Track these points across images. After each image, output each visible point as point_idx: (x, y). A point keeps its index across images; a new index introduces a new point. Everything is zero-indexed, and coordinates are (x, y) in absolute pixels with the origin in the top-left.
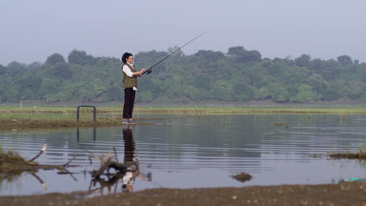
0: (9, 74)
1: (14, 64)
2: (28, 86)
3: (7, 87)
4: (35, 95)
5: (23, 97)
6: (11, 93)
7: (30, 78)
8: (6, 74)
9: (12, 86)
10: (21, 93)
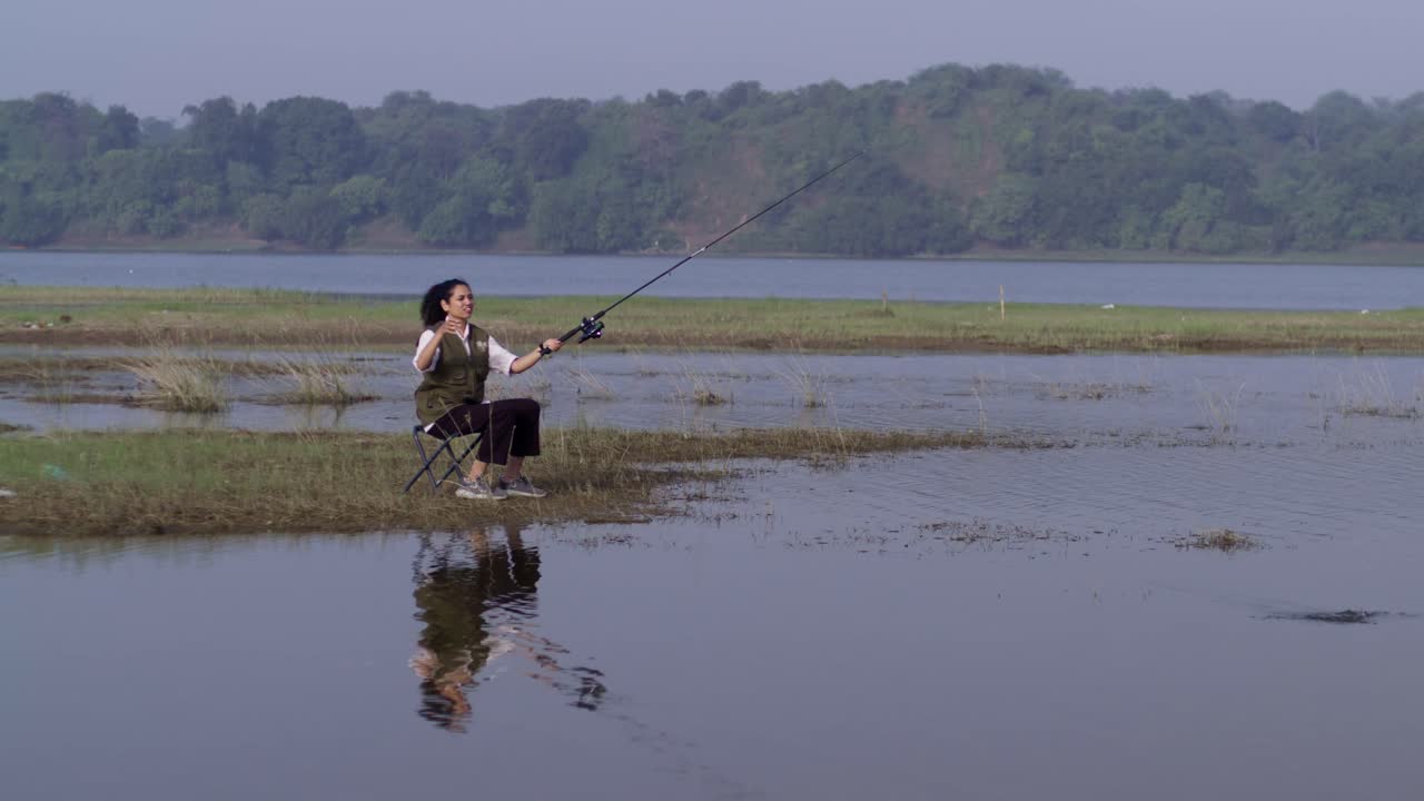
0: (1311, 142)
1: (1338, 103)
2: (1376, 189)
3: (1299, 193)
4: (1403, 220)
5: (1356, 230)
6: (1310, 215)
7: (1387, 156)
8: (1299, 140)
9: (1316, 188)
10: (1349, 215)
